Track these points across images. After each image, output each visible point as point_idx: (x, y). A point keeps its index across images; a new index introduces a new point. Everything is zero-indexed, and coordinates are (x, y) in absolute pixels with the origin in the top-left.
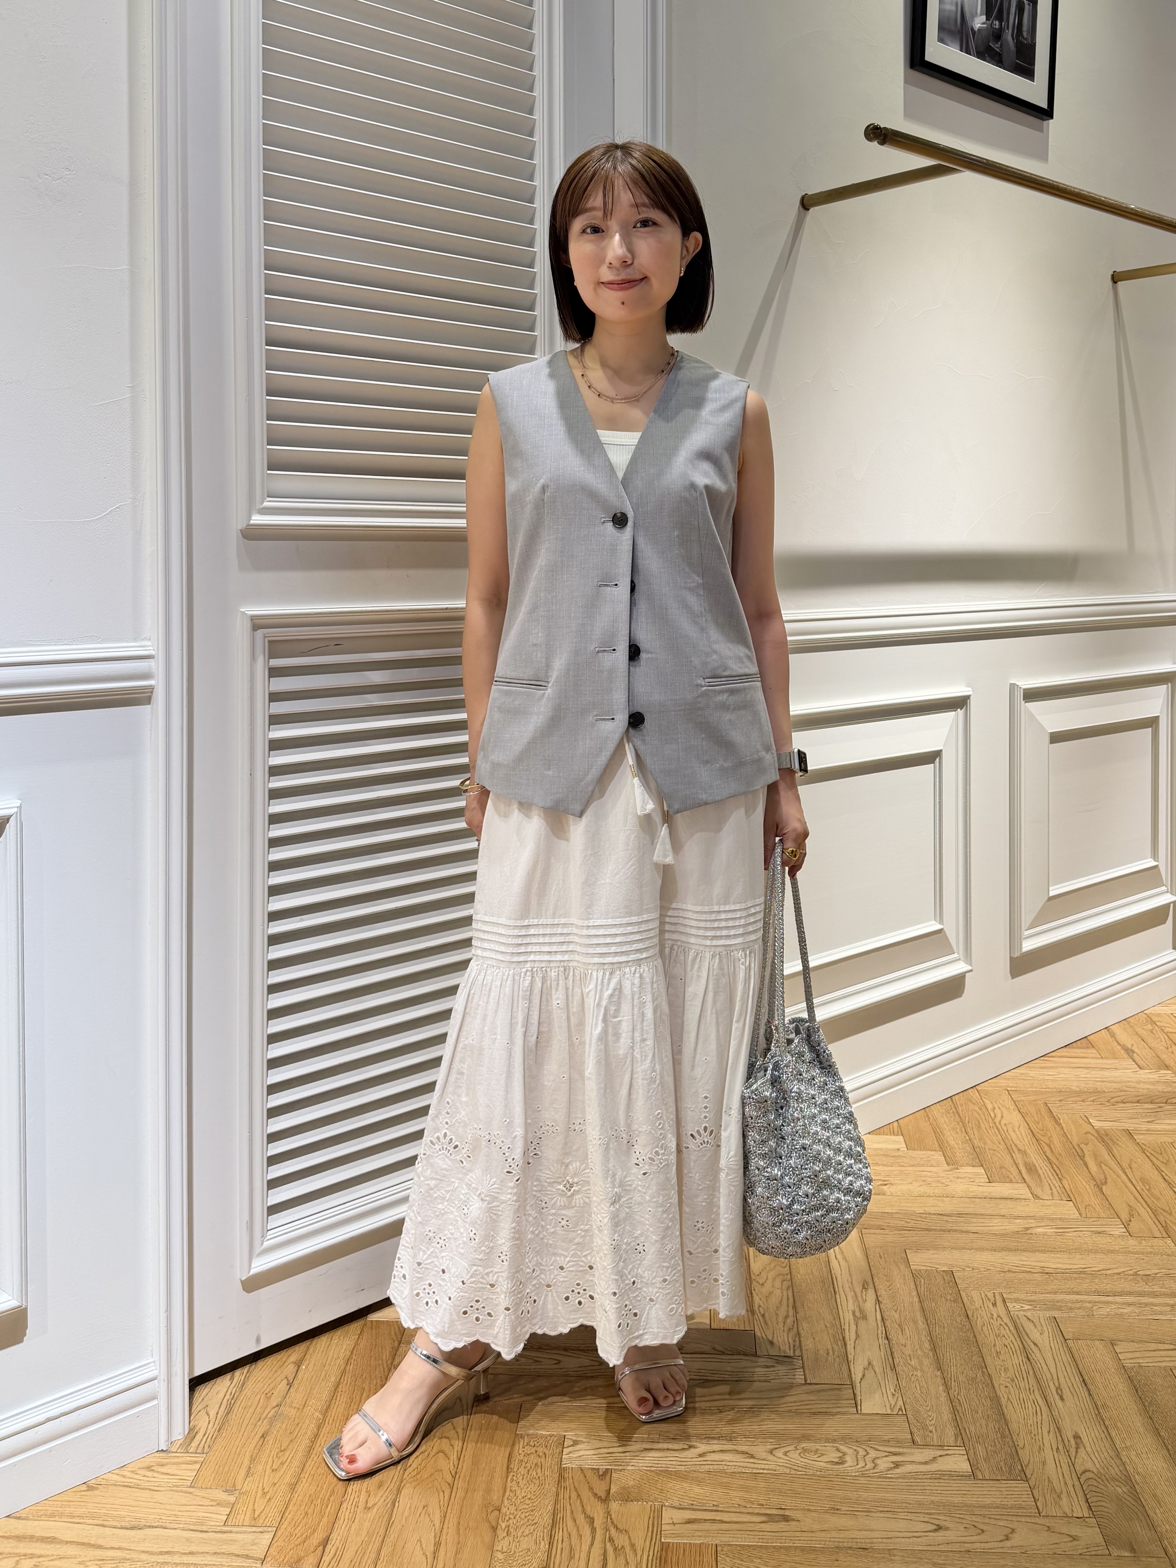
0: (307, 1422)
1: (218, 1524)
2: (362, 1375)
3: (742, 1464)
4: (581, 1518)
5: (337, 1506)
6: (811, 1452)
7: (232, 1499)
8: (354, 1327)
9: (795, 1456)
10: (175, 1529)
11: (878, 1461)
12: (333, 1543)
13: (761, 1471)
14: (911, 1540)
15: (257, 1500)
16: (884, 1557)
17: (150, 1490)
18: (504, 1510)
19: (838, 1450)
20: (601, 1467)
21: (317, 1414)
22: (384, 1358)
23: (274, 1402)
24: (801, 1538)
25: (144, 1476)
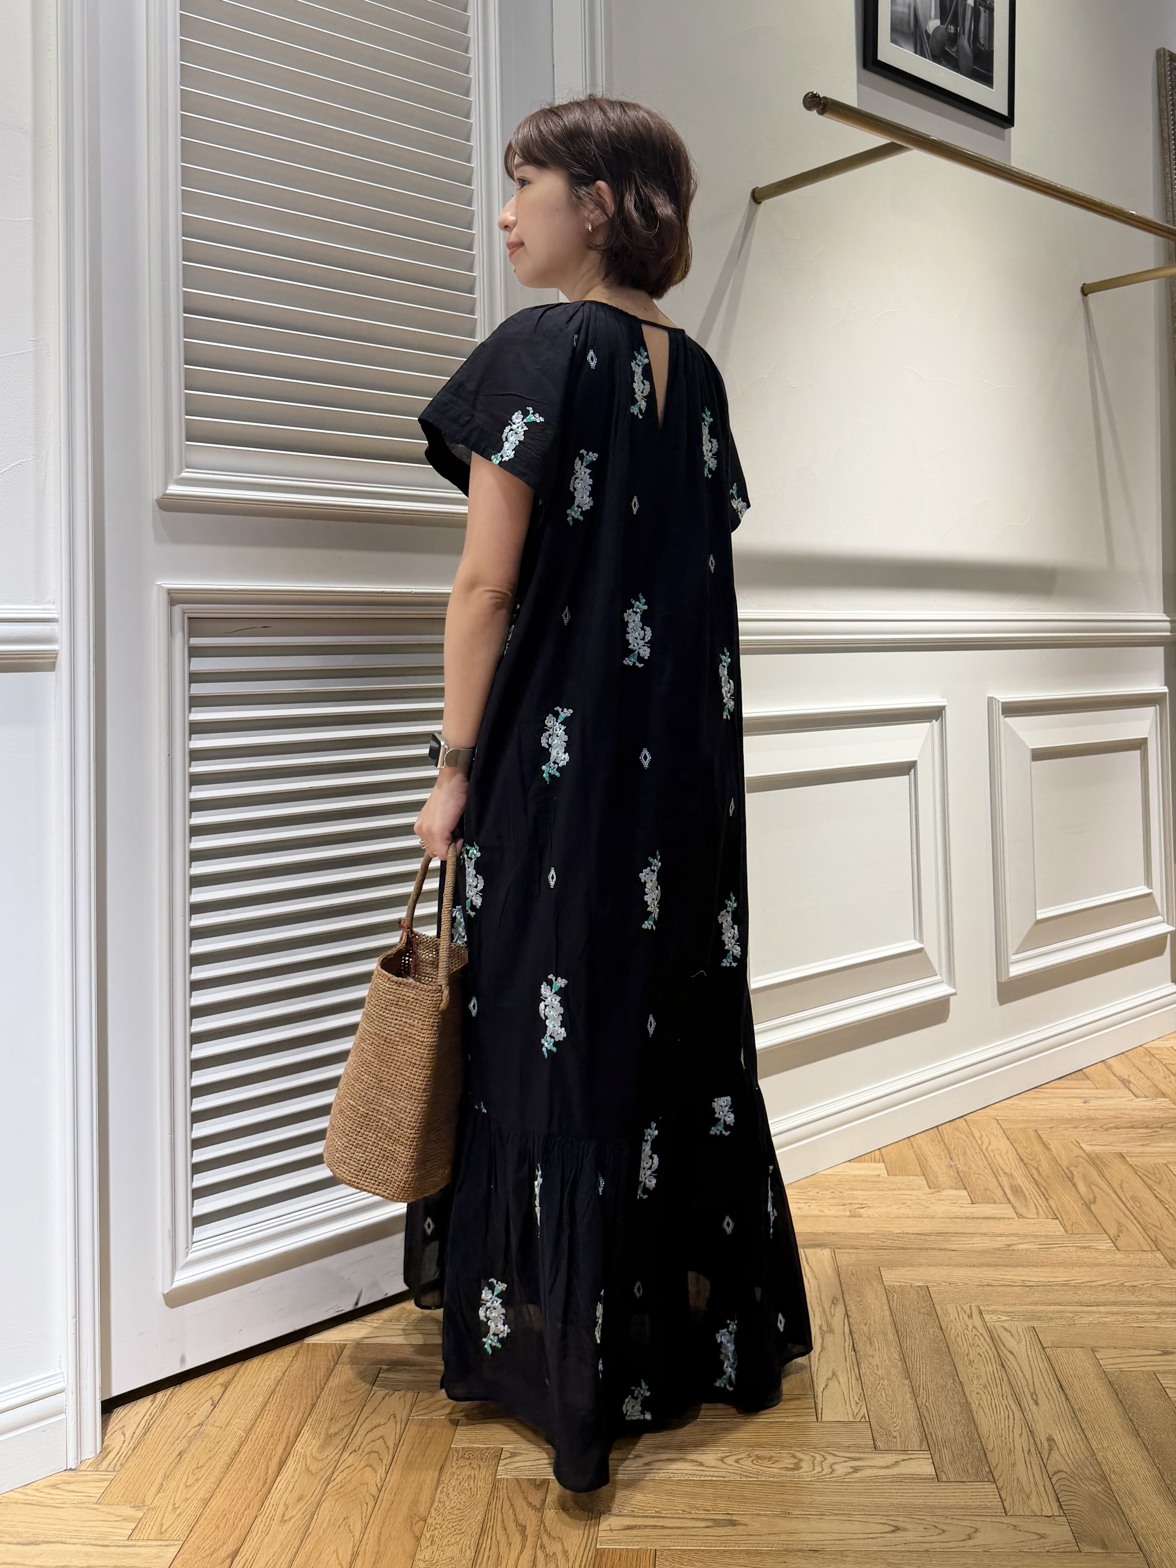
0: (229, 1440)
1: (122, 1538)
2: (292, 1395)
3: (689, 1472)
4: (511, 1526)
5: (252, 1519)
6: (765, 1458)
7: (140, 1514)
8: (289, 1351)
9: (747, 1464)
10: (75, 1544)
11: (835, 1467)
12: (243, 1554)
13: (709, 1479)
14: (866, 1541)
15: (166, 1515)
16: (835, 1559)
17: (53, 1507)
18: (430, 1521)
19: (794, 1457)
20: (538, 1477)
21: (240, 1432)
22: (318, 1377)
23: (196, 1421)
24: (747, 1542)
25: (49, 1494)
